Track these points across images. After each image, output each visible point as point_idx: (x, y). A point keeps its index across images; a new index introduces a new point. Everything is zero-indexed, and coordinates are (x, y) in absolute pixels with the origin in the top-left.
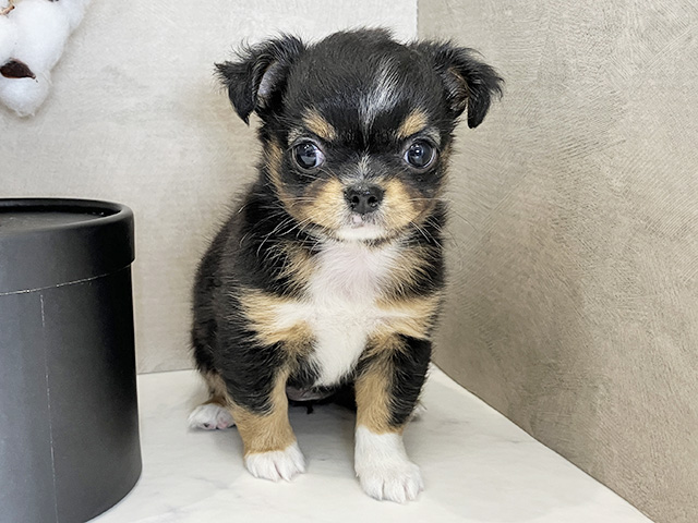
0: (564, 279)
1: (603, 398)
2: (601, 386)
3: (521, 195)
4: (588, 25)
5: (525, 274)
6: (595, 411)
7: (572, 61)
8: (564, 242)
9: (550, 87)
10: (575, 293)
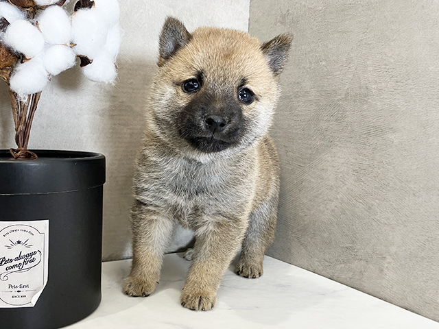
0: (361, 201)
1: (389, 263)
2: (388, 257)
3: (329, 159)
4: (387, 67)
5: (330, 200)
6: (382, 270)
7: (373, 86)
8: (363, 182)
9: (355, 101)
10: (370, 208)
